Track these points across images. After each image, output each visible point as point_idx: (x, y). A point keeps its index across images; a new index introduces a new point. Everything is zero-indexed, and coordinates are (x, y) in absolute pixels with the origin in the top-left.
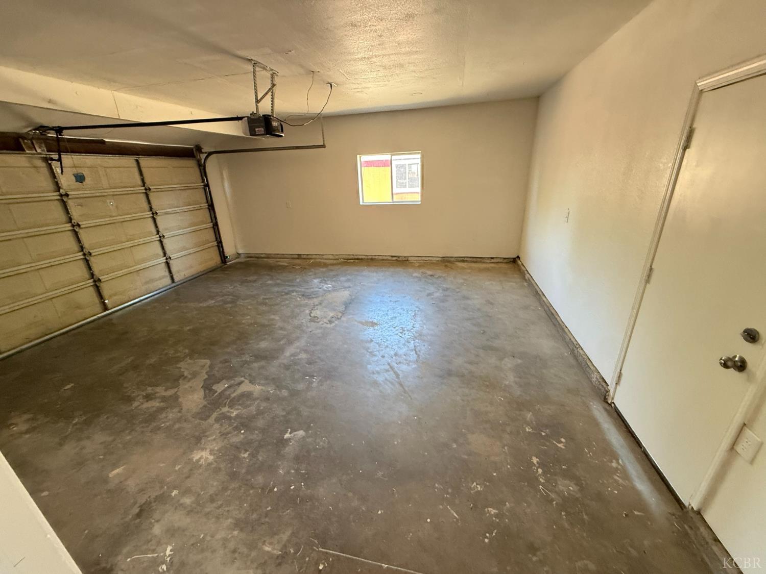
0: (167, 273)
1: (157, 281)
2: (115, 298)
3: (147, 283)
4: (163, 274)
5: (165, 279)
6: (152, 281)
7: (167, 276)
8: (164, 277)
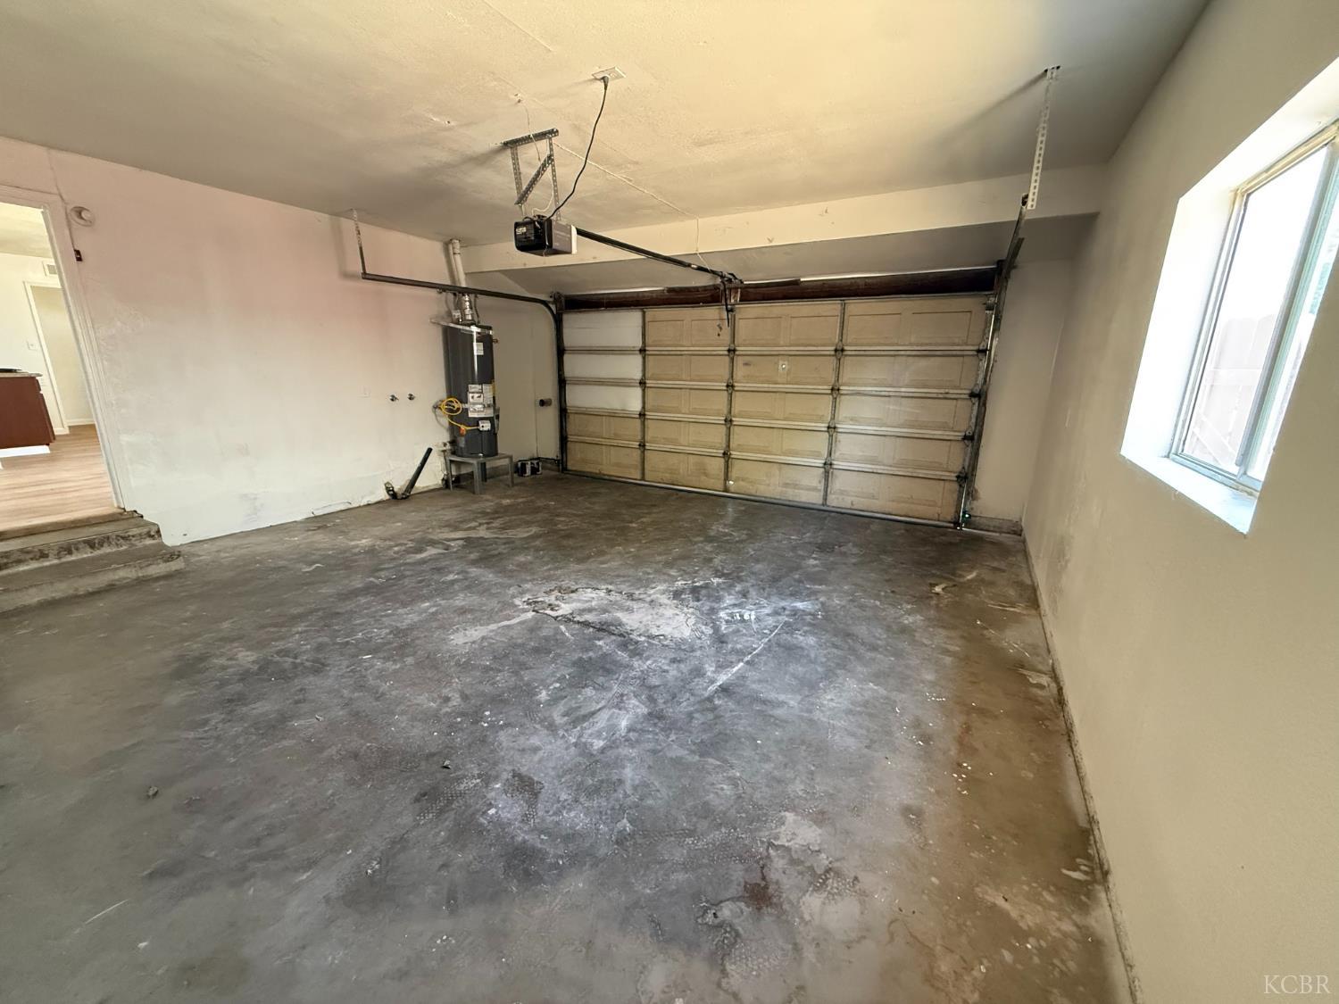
0: (821, 486)
1: (802, 489)
2: (741, 483)
3: (786, 485)
4: (814, 485)
5: (814, 493)
6: (796, 486)
7: (820, 490)
8: (815, 489)
